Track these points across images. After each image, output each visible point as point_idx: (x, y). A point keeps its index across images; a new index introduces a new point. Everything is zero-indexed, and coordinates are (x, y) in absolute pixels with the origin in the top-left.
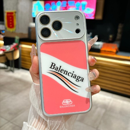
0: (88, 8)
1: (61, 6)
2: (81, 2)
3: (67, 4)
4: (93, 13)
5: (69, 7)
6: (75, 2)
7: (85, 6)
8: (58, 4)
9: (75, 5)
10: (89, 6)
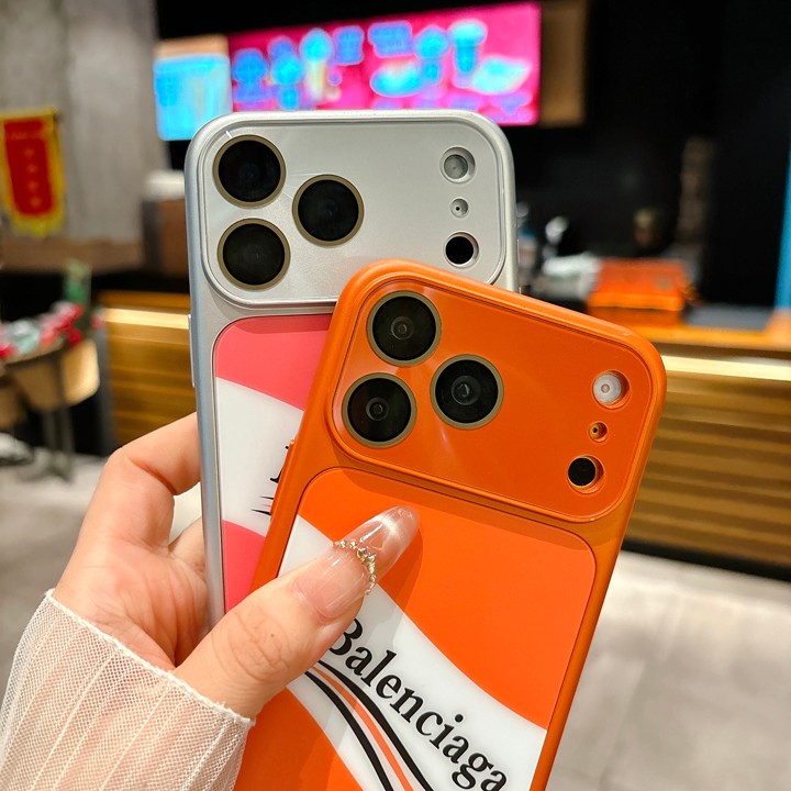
0: (495, 61)
1: (329, 62)
2: (446, 26)
3: (367, 47)
4: (524, 86)
5: (380, 62)
6: (416, 31)
7: (470, 47)
8: (313, 50)
9: (410, 49)
10: (496, 45)
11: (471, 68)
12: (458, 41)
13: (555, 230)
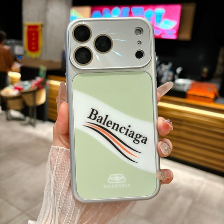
0: (166, 20)
2: (154, 9)
3: (130, 13)
4: (174, 28)
6: (145, 10)
7: (160, 16)
8: (115, 12)
9: (143, 15)
10: (167, 16)
11: (160, 21)
12: (156, 13)
13: (179, 70)
